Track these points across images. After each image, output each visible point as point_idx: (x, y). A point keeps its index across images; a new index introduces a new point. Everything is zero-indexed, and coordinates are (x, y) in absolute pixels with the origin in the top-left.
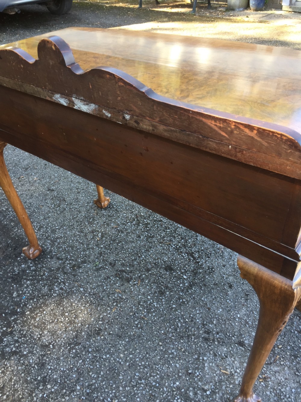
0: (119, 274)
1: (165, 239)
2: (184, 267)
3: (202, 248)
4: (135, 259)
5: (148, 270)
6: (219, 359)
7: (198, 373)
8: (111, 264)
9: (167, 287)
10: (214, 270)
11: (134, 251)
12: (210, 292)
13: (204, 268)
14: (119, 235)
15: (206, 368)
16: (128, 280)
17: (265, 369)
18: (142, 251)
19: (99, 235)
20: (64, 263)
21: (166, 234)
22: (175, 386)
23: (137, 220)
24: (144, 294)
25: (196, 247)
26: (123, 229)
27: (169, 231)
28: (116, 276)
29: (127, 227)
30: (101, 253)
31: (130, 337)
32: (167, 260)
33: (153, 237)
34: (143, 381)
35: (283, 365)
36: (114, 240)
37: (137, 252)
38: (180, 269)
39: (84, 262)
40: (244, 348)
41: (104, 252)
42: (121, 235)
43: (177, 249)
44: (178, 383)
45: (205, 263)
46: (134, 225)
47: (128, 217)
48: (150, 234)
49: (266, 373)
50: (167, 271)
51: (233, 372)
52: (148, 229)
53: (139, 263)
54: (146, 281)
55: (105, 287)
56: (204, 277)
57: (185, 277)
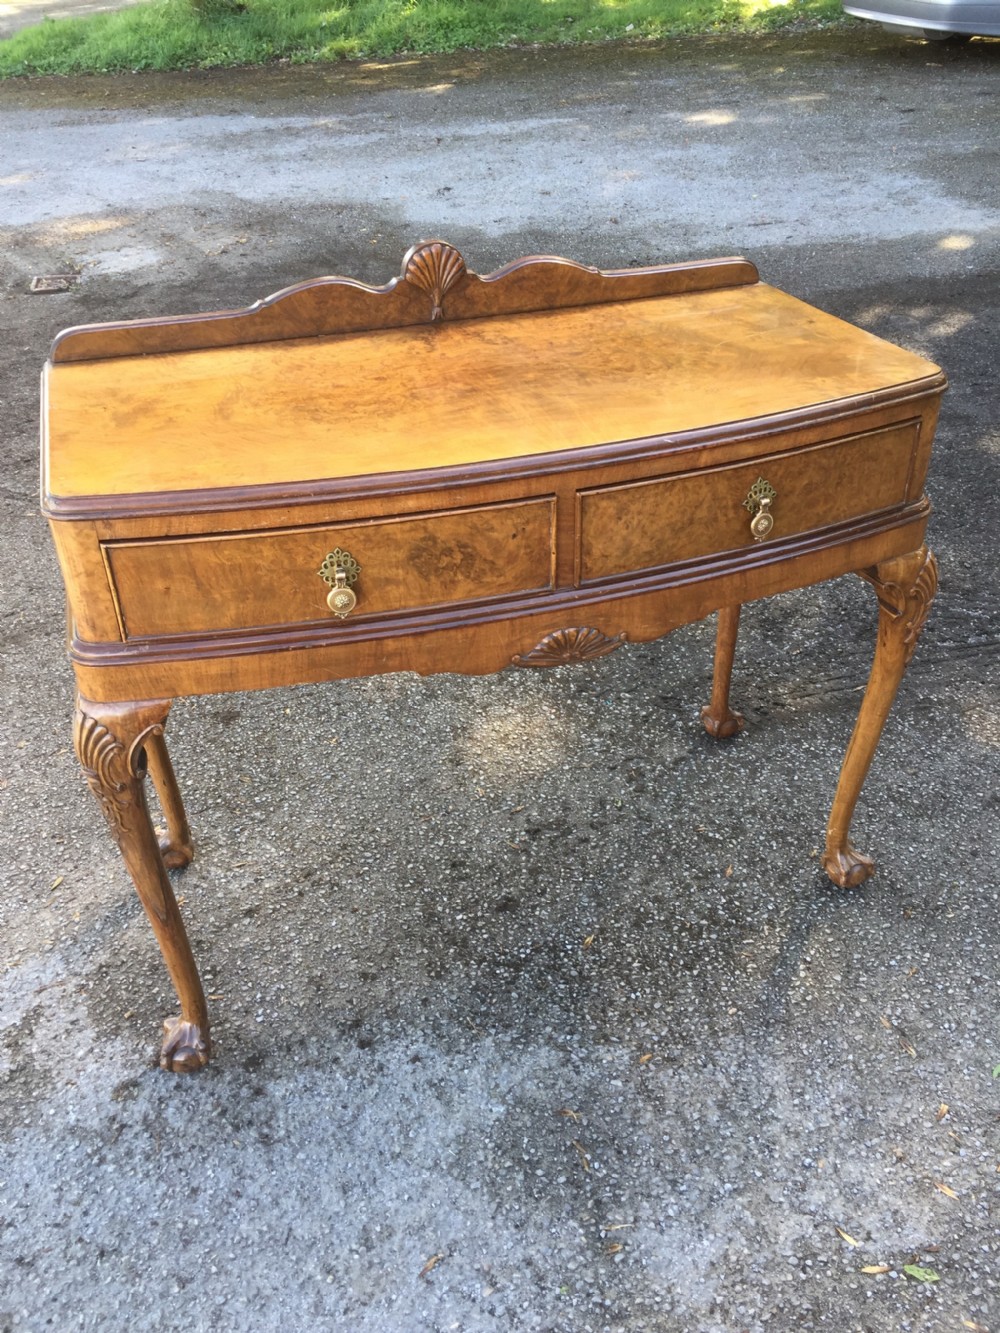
0: (562, 827)
1: (610, 944)
2: (489, 931)
3: (514, 994)
4: (583, 865)
5: (534, 872)
6: (265, 870)
7: (273, 834)
8: (603, 824)
9: (462, 878)
10: (433, 974)
11: (612, 871)
12: (386, 933)
13: (455, 961)
14: (692, 867)
15: (269, 847)
16: (533, 833)
18: (600, 884)
19: (717, 835)
20: (663, 765)
21: (629, 955)
23: (729, 925)
24: (479, 839)
25: (529, 986)
26: (713, 884)
27: (634, 965)
28: (560, 823)
29: (713, 893)
30: (650, 821)
31: (410, 790)
32: (537, 913)
33: (637, 925)
37: (606, 876)
38: (488, 922)
39: (642, 790)
40: (243, 911)
41: (649, 826)
42: (688, 870)
43: (555, 948)
45: (465, 973)
46: (714, 910)
47: (754, 910)
48: (651, 925)
50: (505, 898)
52: (676, 928)
53: (566, 866)
54: (509, 858)
55: (542, 796)
56: (431, 948)
57: (459, 917)
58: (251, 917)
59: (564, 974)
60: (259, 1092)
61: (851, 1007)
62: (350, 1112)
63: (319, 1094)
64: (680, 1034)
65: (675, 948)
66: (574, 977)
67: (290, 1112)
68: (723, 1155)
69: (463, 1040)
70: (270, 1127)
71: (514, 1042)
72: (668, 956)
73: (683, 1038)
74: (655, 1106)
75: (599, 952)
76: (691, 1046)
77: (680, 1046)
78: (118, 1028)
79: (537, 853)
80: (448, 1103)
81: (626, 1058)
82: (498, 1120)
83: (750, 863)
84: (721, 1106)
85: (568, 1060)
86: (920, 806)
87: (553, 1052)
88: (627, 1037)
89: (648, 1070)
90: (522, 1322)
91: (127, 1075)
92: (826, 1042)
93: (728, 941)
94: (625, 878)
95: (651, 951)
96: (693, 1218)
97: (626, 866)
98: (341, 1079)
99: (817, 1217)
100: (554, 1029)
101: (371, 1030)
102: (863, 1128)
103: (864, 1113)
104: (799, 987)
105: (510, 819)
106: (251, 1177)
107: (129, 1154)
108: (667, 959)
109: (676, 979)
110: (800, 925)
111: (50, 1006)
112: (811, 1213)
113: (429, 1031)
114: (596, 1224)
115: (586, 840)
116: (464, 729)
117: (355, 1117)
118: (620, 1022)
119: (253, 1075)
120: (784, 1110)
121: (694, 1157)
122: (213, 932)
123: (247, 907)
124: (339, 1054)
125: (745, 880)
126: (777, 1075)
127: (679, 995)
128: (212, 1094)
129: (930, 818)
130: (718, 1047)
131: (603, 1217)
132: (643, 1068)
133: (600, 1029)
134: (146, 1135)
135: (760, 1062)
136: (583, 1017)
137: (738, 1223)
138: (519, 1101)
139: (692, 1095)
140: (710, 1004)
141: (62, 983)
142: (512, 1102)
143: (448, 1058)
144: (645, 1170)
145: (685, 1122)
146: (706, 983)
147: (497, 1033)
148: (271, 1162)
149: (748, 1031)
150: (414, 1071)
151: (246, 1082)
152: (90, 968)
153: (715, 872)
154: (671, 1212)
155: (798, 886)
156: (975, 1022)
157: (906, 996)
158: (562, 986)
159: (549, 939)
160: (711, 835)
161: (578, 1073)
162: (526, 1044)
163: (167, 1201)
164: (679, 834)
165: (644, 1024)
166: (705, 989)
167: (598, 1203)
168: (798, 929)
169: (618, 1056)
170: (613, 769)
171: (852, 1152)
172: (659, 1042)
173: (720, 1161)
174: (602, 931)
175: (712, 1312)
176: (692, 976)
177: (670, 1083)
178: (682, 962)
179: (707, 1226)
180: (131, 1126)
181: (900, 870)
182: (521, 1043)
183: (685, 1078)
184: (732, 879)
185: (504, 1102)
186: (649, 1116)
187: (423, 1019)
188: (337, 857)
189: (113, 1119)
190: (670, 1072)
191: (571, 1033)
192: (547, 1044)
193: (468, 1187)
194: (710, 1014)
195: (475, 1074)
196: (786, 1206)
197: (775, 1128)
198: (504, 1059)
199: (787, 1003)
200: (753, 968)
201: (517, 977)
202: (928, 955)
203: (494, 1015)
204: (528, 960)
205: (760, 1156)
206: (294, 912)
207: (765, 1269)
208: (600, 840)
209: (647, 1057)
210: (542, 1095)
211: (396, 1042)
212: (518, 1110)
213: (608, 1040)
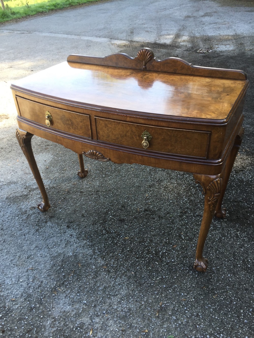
0: (153, 212)
1: (130, 242)
2: (112, 223)
3: (100, 237)
4: (146, 223)
5: (136, 218)
8: (162, 218)
9: (121, 210)
10: (93, 223)
11: (150, 228)
12: (95, 211)
13: (99, 224)
14: (168, 240)
16: (146, 210)
18: (144, 229)
19: (184, 237)
20: (194, 214)
21: (130, 247)
23: (159, 257)
24: (134, 205)
25: (105, 238)
26: (167, 246)
27: (128, 249)
28: (154, 211)
29: (165, 248)
30: (173, 224)
31: (134, 187)
32: (125, 226)
33: (140, 242)
36: (169, 235)
37: (148, 228)
38: (114, 221)
39: (181, 216)
41: (171, 225)
42: (166, 240)
43: (119, 235)
45: (98, 227)
46: (160, 251)
47: (168, 258)
48: (143, 244)
50: (123, 219)
52: (146, 249)
53: (143, 221)
54: (134, 212)
55: (158, 204)
56: (99, 218)
57: (111, 217)
58: (80, 193)
59: (114, 240)
60: (46, 222)
61: (158, 294)
62: (52, 236)
63: (52, 229)
64: (117, 269)
65: (140, 252)
66: (114, 242)
67: (45, 229)
68: (93, 296)
69: (82, 238)
70: (40, 229)
71: (89, 245)
72: (137, 253)
73: (117, 270)
74: (94, 277)
75: (125, 242)
76: (116, 272)
77: (114, 271)
79: (141, 214)
80: (66, 246)
81: (102, 264)
82: (68, 256)
83: (182, 248)
84: (105, 288)
85: (92, 256)
86: (249, 267)
87: (92, 252)
88: (107, 261)
89: (102, 270)
90: (29, 290)
91: (35, 206)
92: (142, 296)
93: (153, 260)
94: (151, 231)
95: (135, 249)
96: (73, 301)
97: (154, 229)
98: (58, 229)
99: (92, 323)
100: (97, 249)
101: (72, 225)
102: (124, 318)
103: (129, 315)
104: (153, 280)
105: (145, 205)
106: (29, 234)
107: (21, 218)
108: (136, 253)
109: (132, 258)
110: (174, 269)
112: (92, 322)
113: (79, 232)
114: (58, 286)
115: (154, 219)
116: (161, 181)
118: (110, 257)
119: (49, 219)
120: (115, 300)
121: (88, 291)
123: (82, 191)
124: (63, 225)
125: (175, 251)
126: (123, 292)
127: (128, 261)
128: (41, 217)
129: (247, 272)
130: (121, 277)
131: (61, 286)
132: (102, 268)
133: (105, 255)
134: (26, 217)
135: (124, 287)
136: (105, 251)
137: (78, 309)
138: (76, 256)
139: (103, 281)
140: (131, 268)
142: (74, 255)
143: (76, 239)
144: (77, 285)
145: (95, 284)
146: (136, 264)
147: (88, 241)
148: (34, 234)
149: (131, 279)
150: (68, 237)
151: (46, 219)
153: (171, 244)
154: (71, 297)
155: (186, 261)
156: (182, 323)
157: (174, 303)
158: (110, 242)
159: (120, 232)
160: (182, 236)
161: (91, 259)
162: (90, 247)
163: (17, 228)
164: (175, 231)
165: (113, 261)
166: (134, 265)
167: (63, 283)
168: (172, 270)
169: (101, 262)
170: (181, 208)
171: (115, 319)
172: (112, 267)
173: (91, 297)
174: (132, 238)
175: (53, 318)
176: (136, 260)
177: (103, 275)
178: (137, 256)
179: (73, 305)
180: (27, 214)
181: (218, 278)
182: (89, 246)
183: (107, 277)
184: (174, 249)
185: (73, 254)
186: (91, 277)
187: (81, 230)
188: (106, 192)
189: (26, 211)
190: (106, 273)
191: (99, 252)
192: (93, 250)
193: (50, 262)
194: (129, 270)
195: (75, 245)
196: (90, 316)
197: (108, 301)
198: (83, 247)
199: (146, 281)
200: (149, 269)
201: (105, 235)
202: (194, 300)
203: (92, 238)
204: (112, 233)
205: (99, 303)
206: (87, 197)
207: (71, 321)
208: (156, 220)
209: (105, 267)
210: (80, 258)
211: (72, 230)
212: (73, 257)
213: (103, 258)
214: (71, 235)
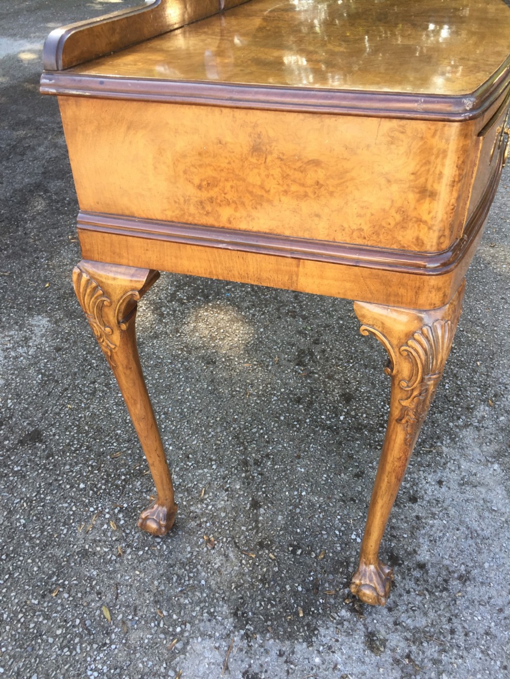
0: (304, 353)
2: (361, 413)
4: (340, 359)
5: (330, 377)
6: (221, 482)
7: (190, 464)
8: (316, 340)
9: (310, 403)
11: (354, 353)
12: (330, 452)
13: (375, 435)
15: (200, 471)
16: (300, 364)
17: (225, 540)
18: (360, 361)
22: (167, 446)
24: (285, 384)
28: (301, 351)
30: (330, 326)
31: (216, 389)
32: (362, 391)
34: (163, 416)
35: (242, 564)
37: (356, 357)
38: (354, 410)
39: (304, 317)
40: (250, 509)
41: (333, 327)
44: (171, 448)
49: (219, 542)
50: (341, 396)
51: (205, 502)
53: (336, 365)
54: (309, 380)
55: (275, 347)
56: (357, 440)
57: (342, 418)
58: (260, 506)
60: (422, 566)
61: (497, 333)
62: (463, 529)
63: (440, 537)
64: (482, 385)
67: (447, 557)
69: (438, 458)
70: (454, 572)
71: (452, 440)
73: (485, 385)
76: (491, 385)
77: (489, 389)
78: (308, 625)
79: (317, 369)
80: (481, 484)
81: (487, 408)
82: (503, 470)
85: (477, 427)
87: (468, 430)
89: (499, 406)
91: (359, 637)
94: (363, 352)
97: (355, 348)
98: (435, 522)
100: (452, 422)
101: (404, 492)
104: (476, 340)
105: (281, 366)
106: (490, 598)
107: (436, 662)
111: (250, 666)
113: (422, 469)
115: (324, 350)
116: (186, 347)
117: (468, 528)
118: (461, 399)
119: (406, 563)
122: (257, 533)
123: (249, 505)
124: (414, 514)
128: (408, 592)
130: (497, 378)
132: (497, 406)
133: (462, 407)
134: (425, 644)
136: (451, 409)
138: (494, 457)
140: (469, 368)
141: (230, 647)
142: (493, 460)
143: (448, 470)
147: (442, 443)
148: (482, 583)
149: (492, 366)
150: (449, 488)
151: (409, 570)
152: (229, 623)
161: (487, 428)
162: (456, 436)
163: (490, 653)
165: (469, 392)
169: (483, 410)
170: (279, 317)
172: (483, 394)
180: (410, 652)
182: (455, 438)
185: (492, 463)
187: (411, 467)
188: (243, 443)
189: (397, 662)
190: (504, 399)
191: (459, 418)
192: (461, 429)
194: (475, 371)
195: (464, 465)
198: (462, 449)
199: (483, 348)
202: (481, 302)
203: (426, 439)
206: (274, 484)
208: (328, 346)
209: (490, 402)
210: (495, 447)
211: (420, 486)
212: (501, 460)
213: (471, 409)
214: (440, 483)
